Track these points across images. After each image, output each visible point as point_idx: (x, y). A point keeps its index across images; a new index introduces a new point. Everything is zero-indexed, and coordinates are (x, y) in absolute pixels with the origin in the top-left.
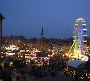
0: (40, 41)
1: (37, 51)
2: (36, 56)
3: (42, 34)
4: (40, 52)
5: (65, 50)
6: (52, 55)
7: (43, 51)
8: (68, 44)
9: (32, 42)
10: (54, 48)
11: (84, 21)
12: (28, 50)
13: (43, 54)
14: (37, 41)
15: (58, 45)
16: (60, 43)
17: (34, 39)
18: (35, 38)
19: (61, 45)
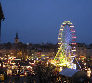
0: (15, 47)
1: (14, 58)
2: (15, 65)
3: (17, 38)
4: (17, 59)
5: (46, 56)
6: (33, 63)
7: (23, 58)
8: (50, 50)
9: (6, 47)
10: (33, 54)
11: (71, 23)
12: (3, 58)
13: (23, 62)
14: (12, 47)
15: (37, 51)
16: (40, 49)
17: (7, 43)
18: (9, 43)
19: (41, 51)
